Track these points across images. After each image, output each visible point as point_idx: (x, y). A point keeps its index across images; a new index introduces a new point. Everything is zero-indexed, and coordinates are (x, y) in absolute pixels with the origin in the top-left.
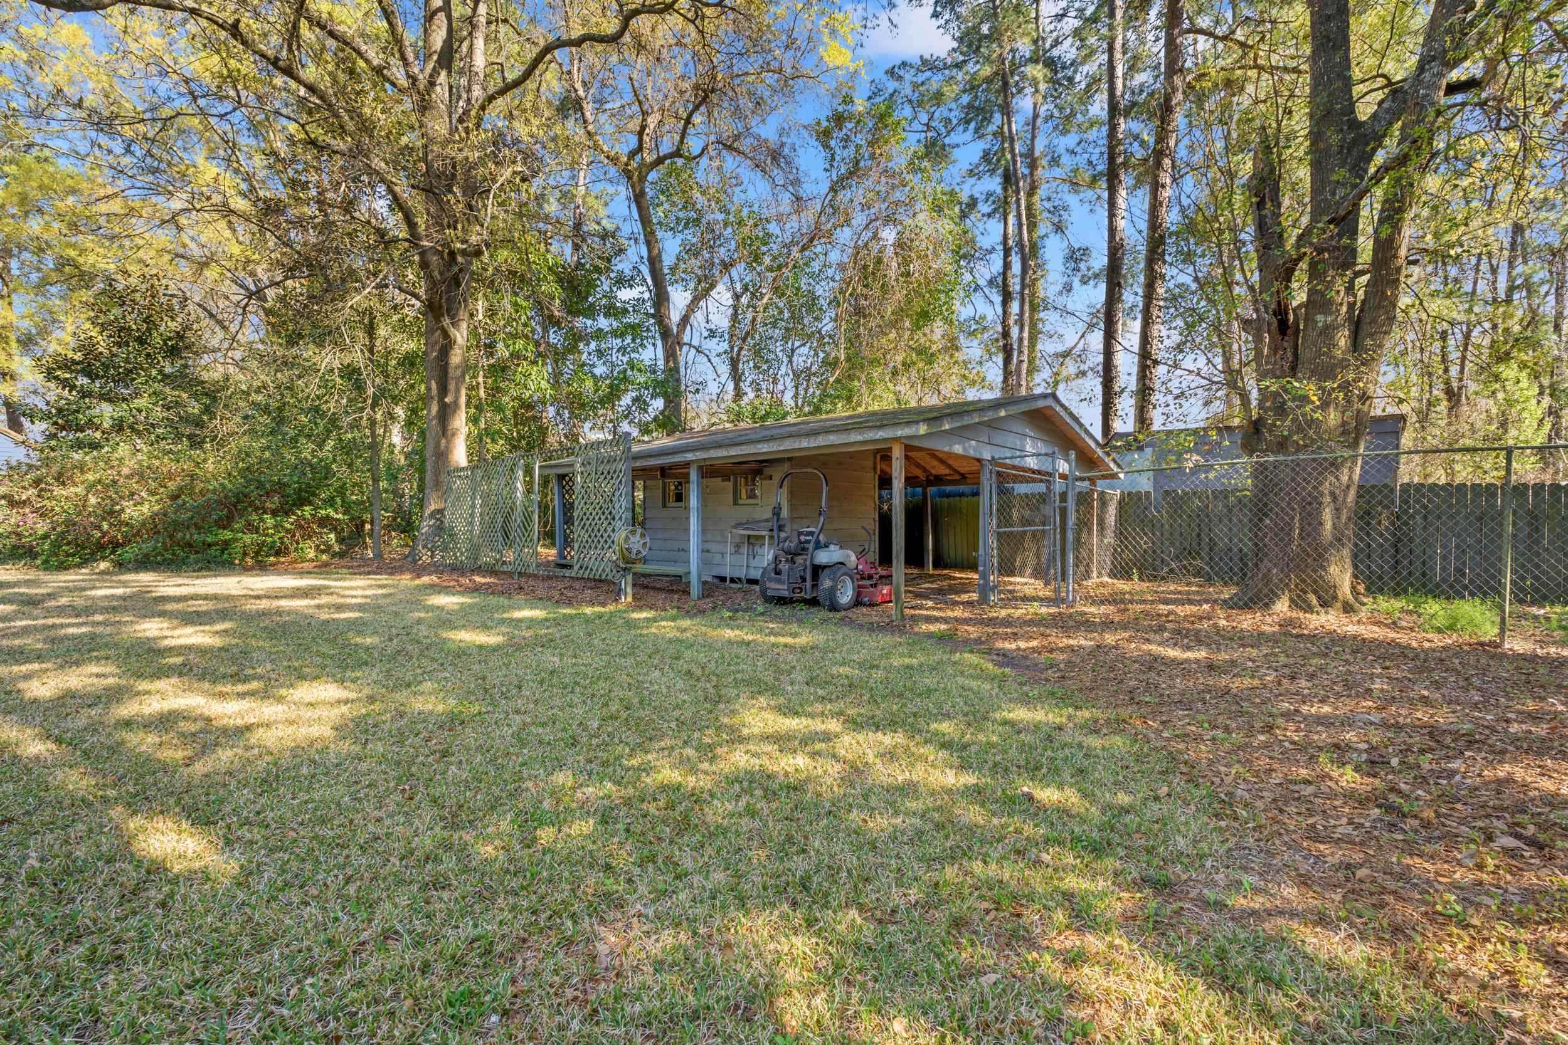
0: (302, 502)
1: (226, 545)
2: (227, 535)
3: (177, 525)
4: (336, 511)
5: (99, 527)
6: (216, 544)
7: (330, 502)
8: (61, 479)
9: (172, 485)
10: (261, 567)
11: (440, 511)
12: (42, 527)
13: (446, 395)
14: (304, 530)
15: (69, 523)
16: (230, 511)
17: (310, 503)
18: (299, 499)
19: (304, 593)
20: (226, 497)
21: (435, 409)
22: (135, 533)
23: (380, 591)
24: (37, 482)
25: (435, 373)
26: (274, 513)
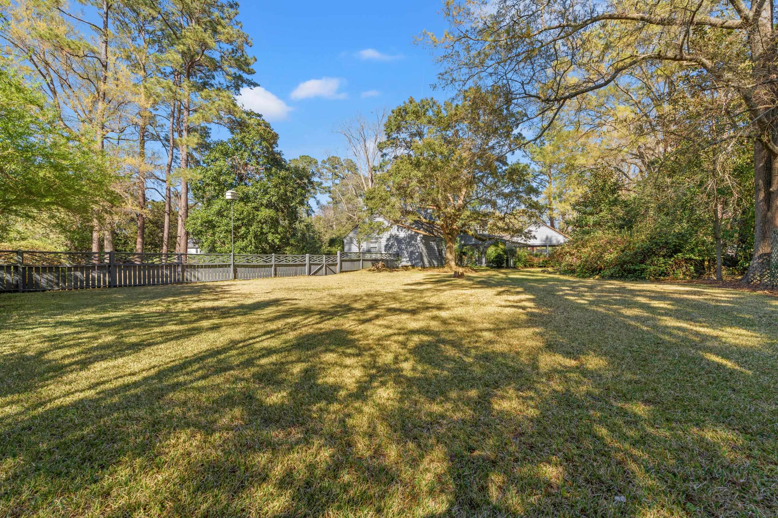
0: (676, 251)
1: (643, 270)
2: (644, 266)
3: (625, 262)
4: (695, 255)
5: (596, 263)
6: (638, 270)
7: (692, 251)
8: (583, 246)
9: (622, 246)
10: (657, 281)
11: (769, 255)
12: (579, 262)
13: (770, 187)
14: (678, 265)
15: (586, 261)
16: (645, 256)
17: (681, 252)
18: (676, 249)
19: (694, 293)
20: (643, 250)
21: (762, 195)
22: (609, 264)
23: (737, 296)
24: (576, 247)
25: (762, 175)
26: (664, 256)
